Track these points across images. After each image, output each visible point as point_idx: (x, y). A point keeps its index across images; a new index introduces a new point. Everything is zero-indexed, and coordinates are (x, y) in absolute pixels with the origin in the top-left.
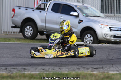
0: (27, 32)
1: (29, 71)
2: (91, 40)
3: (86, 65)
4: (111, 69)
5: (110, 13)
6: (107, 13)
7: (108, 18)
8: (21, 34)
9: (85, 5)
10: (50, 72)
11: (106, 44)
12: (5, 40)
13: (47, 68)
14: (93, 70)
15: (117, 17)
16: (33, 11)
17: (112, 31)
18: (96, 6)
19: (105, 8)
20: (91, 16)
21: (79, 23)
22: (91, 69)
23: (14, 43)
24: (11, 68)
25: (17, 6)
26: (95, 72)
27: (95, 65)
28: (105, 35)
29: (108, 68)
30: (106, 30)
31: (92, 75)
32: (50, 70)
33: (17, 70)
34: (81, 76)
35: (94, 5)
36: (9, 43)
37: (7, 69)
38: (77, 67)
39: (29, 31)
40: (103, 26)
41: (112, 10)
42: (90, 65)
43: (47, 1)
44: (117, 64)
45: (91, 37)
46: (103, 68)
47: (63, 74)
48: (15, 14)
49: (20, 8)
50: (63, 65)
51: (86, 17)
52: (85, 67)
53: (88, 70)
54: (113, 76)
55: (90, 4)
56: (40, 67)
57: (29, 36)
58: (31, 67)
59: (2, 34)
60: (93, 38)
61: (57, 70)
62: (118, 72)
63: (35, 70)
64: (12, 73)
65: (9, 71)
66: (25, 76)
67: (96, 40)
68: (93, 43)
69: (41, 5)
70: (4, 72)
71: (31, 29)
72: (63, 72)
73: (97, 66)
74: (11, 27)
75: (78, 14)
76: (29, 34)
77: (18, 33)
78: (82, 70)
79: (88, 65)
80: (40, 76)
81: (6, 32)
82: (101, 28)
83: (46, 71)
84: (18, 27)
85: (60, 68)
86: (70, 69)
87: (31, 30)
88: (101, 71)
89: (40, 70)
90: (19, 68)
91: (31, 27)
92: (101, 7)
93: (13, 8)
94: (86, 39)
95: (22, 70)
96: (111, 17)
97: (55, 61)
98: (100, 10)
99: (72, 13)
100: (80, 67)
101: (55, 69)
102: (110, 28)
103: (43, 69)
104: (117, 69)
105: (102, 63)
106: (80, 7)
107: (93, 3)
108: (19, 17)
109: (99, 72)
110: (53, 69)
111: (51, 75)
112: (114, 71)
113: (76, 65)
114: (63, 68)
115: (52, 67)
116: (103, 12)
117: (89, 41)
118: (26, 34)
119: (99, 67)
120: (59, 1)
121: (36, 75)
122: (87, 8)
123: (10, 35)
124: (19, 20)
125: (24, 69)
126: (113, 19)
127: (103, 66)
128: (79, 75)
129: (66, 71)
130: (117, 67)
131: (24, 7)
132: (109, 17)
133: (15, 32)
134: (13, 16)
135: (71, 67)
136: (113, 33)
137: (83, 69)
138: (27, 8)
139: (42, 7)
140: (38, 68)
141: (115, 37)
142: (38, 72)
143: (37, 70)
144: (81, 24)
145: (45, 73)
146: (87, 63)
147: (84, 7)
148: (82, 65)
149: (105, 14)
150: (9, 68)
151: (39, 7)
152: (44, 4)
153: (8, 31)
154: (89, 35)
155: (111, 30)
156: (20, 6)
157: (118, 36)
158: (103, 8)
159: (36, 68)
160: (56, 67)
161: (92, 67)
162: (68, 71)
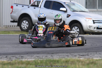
0: (23, 25)
1: (26, 59)
2: (78, 32)
3: (73, 52)
4: (95, 56)
5: (95, 8)
6: (91, 8)
7: (91, 12)
8: (19, 27)
9: (72, 2)
10: (43, 59)
12: (5, 33)
13: (41, 56)
14: (80, 57)
15: (99, 12)
16: (29, 7)
17: (96, 23)
18: (81, 2)
19: (89, 4)
20: (77, 11)
21: (68, 17)
22: (78, 56)
23: (13, 35)
25: (15, 4)
26: (81, 59)
27: (81, 52)
28: (90, 27)
29: (92, 55)
30: (90, 23)
31: (79, 61)
32: (44, 57)
33: (16, 58)
34: (70, 62)
35: (80, 2)
36: (8, 35)
37: (8, 57)
38: (67, 54)
39: (25, 25)
40: (87, 19)
41: (95, 5)
44: (100, 51)
45: (77, 29)
46: (88, 55)
47: (55, 61)
48: (13, 11)
49: (17, 5)
50: (54, 53)
51: (73, 12)
52: (73, 54)
53: (76, 57)
54: (97, 62)
55: (76, 1)
56: (35, 55)
57: (25, 29)
58: (28, 55)
59: (2, 27)
60: (80, 30)
61: (49, 57)
62: (101, 58)
63: (31, 58)
64: (12, 61)
65: (9, 59)
66: (22, 63)
67: (82, 31)
69: (35, 2)
70: (5, 59)
71: (27, 23)
72: (55, 59)
73: (83, 54)
74: (10, 21)
75: (67, 10)
76: (26, 27)
77: (16, 27)
78: (70, 57)
79: (76, 52)
80: (35, 62)
81: (6, 26)
82: (86, 21)
83: (40, 58)
84: (16, 22)
85: (52, 56)
86: (61, 57)
87: (27, 24)
88: (86, 58)
89: (35, 57)
90: (18, 56)
91: (27, 21)
92: (85, 3)
93: (11, 5)
94: (73, 30)
95: (20, 58)
96: (94, 12)
98: (85, 6)
99: (61, 9)
100: (69, 54)
101: (48, 56)
102: (93, 21)
103: (38, 57)
104: (100, 55)
105: (87, 51)
106: (68, 4)
108: (17, 13)
109: (85, 59)
110: (46, 57)
111: (45, 61)
112: (97, 57)
113: (65, 53)
114: (54, 56)
115: (46, 55)
116: (87, 7)
118: (23, 27)
119: (85, 54)
121: (32, 62)
122: (74, 4)
123: (9, 28)
124: (17, 16)
125: (22, 57)
126: (96, 13)
127: (88, 53)
128: (68, 61)
129: (57, 58)
130: (100, 54)
131: (21, 4)
132: (93, 12)
133: (14, 26)
134: (11, 12)
135: (61, 55)
136: (97, 25)
137: (71, 56)
138: (23, 5)
139: (36, 4)
141: (98, 28)
142: (33, 60)
143: (33, 58)
144: (69, 18)
145: (40, 60)
147: (71, 4)
149: (89, 9)
150: (9, 56)
152: (38, 2)
153: (8, 25)
154: (76, 27)
155: (94, 23)
156: (17, 3)
157: (100, 27)
158: (87, 4)
159: (32, 56)
160: (48, 55)
161: (79, 54)
162: (59, 58)
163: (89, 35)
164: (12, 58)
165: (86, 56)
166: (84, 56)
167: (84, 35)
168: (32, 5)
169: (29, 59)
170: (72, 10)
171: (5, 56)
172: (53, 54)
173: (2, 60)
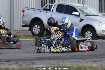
0: (35, 30)
1: (36, 65)
2: (91, 37)
3: (86, 58)
8: (30, 32)
9: (85, 5)
10: (55, 66)
11: (104, 39)
13: (52, 62)
16: (40, 11)
20: (90, 15)
21: (80, 21)
22: (91, 62)
23: (24, 40)
24: (21, 63)
25: (26, 8)
26: (94, 65)
27: (94, 58)
28: (103, 31)
32: (55, 64)
33: (27, 64)
35: (93, 6)
37: (18, 63)
38: (79, 60)
39: (37, 29)
40: (101, 24)
42: (90, 58)
43: (52, 3)
45: (90, 33)
46: (101, 61)
49: (28, 10)
51: (86, 16)
52: (86, 60)
53: (88, 63)
55: (89, 5)
56: (46, 61)
57: (37, 34)
58: (39, 61)
59: (13, 32)
60: (93, 34)
61: (61, 63)
63: (42, 64)
64: (22, 67)
65: (20, 65)
67: (96, 36)
68: (92, 39)
69: (47, 6)
70: (15, 66)
71: (39, 27)
72: (66, 65)
73: (96, 60)
74: (21, 26)
75: (79, 14)
76: (37, 32)
77: (27, 31)
78: (82, 63)
79: (88, 58)
81: (17, 30)
82: (99, 25)
84: (27, 26)
85: (63, 62)
86: (73, 63)
87: (39, 29)
88: (99, 64)
89: (47, 63)
91: (39, 26)
92: (99, 7)
93: (23, 9)
94: (86, 35)
95: (31, 64)
97: (59, 55)
98: (99, 10)
99: (74, 13)
100: (81, 61)
103: (49, 63)
105: (100, 57)
106: (80, 8)
107: (92, 4)
108: (28, 17)
110: (58, 63)
114: (66, 62)
115: (57, 61)
116: (101, 11)
117: (89, 37)
118: (34, 32)
119: (97, 60)
120: (62, 3)
123: (21, 32)
124: (28, 20)
125: (33, 63)
127: (101, 59)
128: (80, 68)
131: (33, 8)
133: (25, 31)
134: (23, 16)
135: (73, 61)
137: (84, 62)
139: (48, 8)
140: (44, 62)
142: (44, 66)
144: (82, 22)
146: (87, 57)
148: (83, 58)
149: (103, 13)
151: (45, 8)
152: (50, 6)
153: (19, 29)
154: (89, 32)
156: (29, 7)
158: (101, 8)
159: (43, 62)
160: (60, 61)
161: (92, 60)
162: (71, 64)
163: (103, 40)
164: (22, 64)
165: (98, 62)
166: (96, 63)
167: (97, 40)
168: (44, 9)
169: (40, 65)
170: (85, 14)
171: (16, 62)
172: (65, 60)
173: (13, 67)
